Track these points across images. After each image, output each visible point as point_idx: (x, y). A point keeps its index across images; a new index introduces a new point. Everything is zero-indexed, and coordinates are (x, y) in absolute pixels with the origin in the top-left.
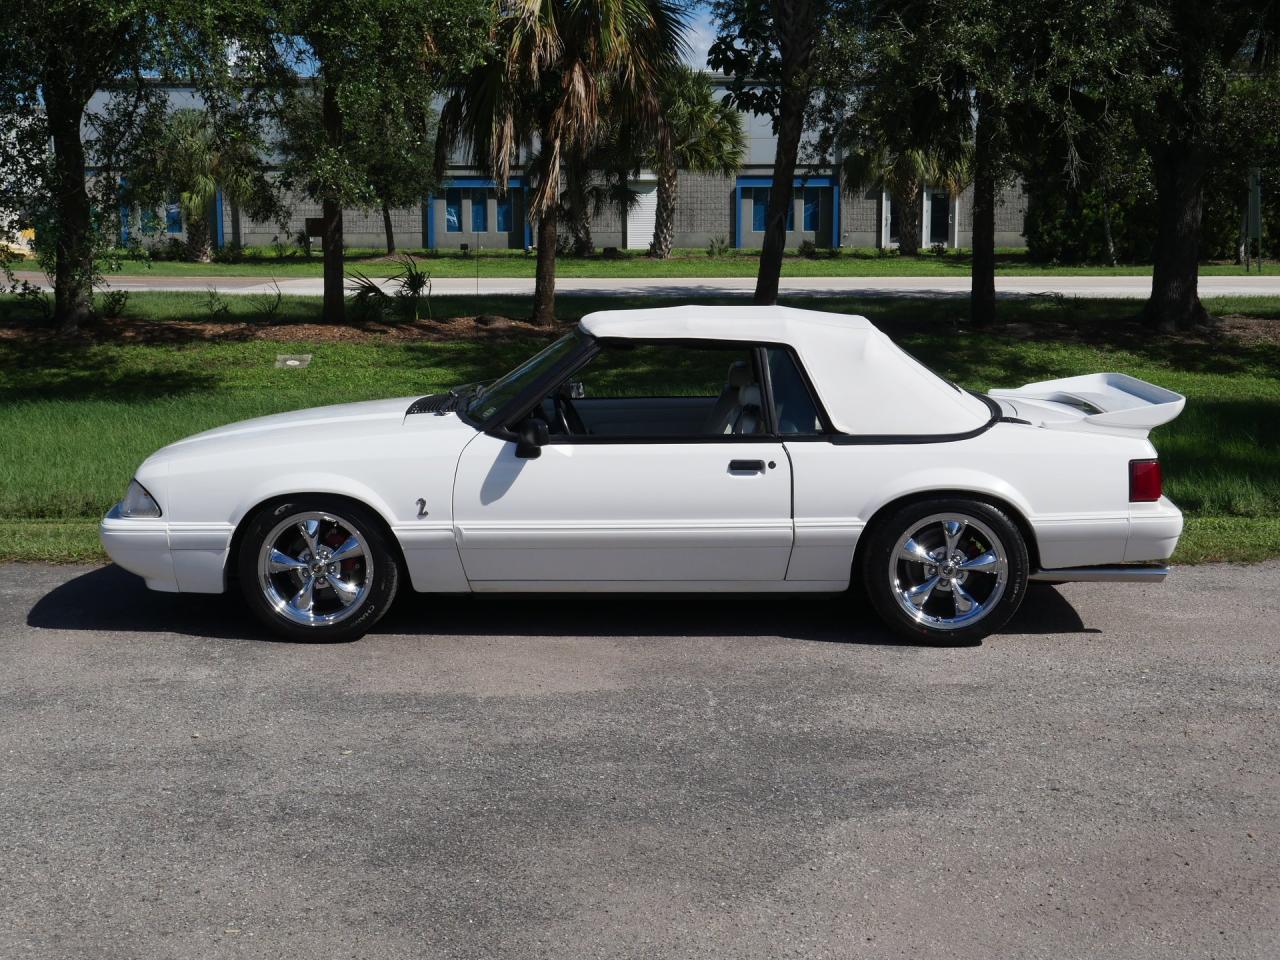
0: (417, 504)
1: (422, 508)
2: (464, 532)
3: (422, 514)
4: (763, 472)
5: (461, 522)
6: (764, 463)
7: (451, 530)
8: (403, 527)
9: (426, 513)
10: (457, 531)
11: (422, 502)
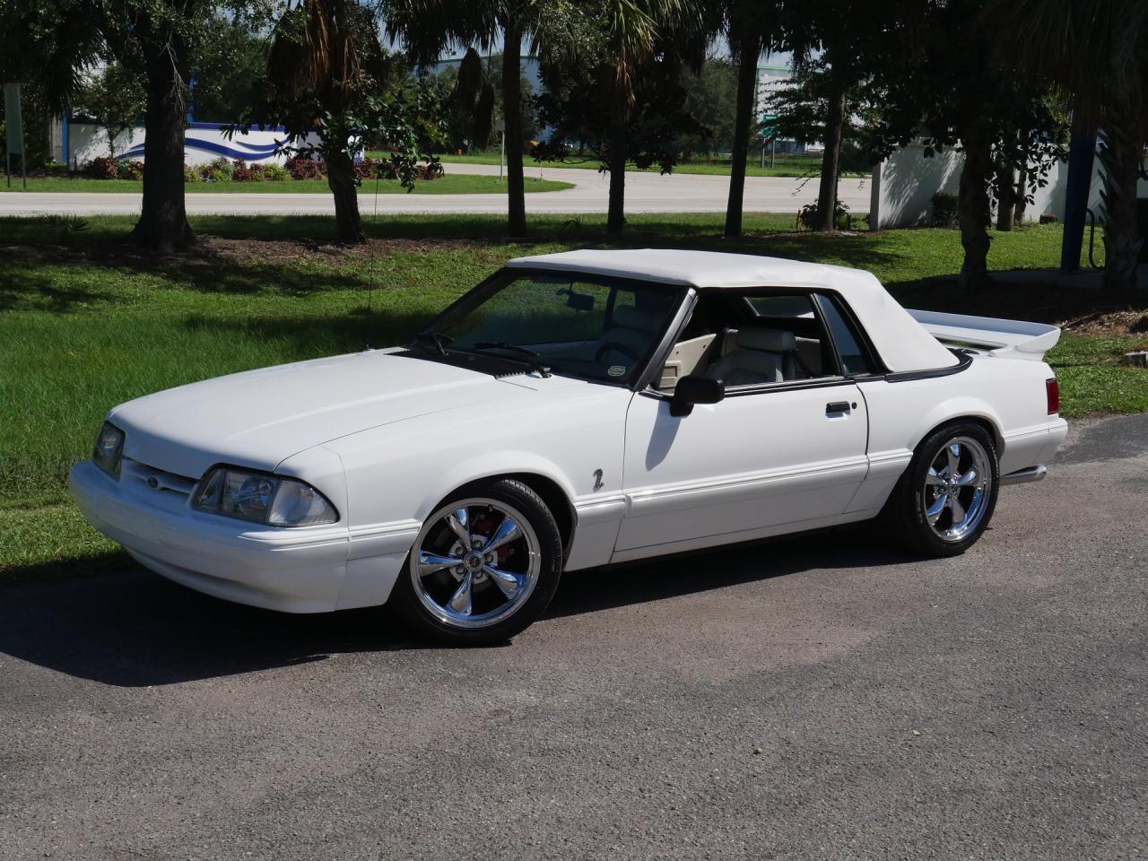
0: (594, 475)
1: (599, 480)
2: (634, 501)
3: (598, 486)
4: (848, 413)
5: (631, 490)
6: (848, 405)
7: (624, 500)
8: (583, 502)
9: (602, 485)
10: (628, 500)
11: (599, 473)
